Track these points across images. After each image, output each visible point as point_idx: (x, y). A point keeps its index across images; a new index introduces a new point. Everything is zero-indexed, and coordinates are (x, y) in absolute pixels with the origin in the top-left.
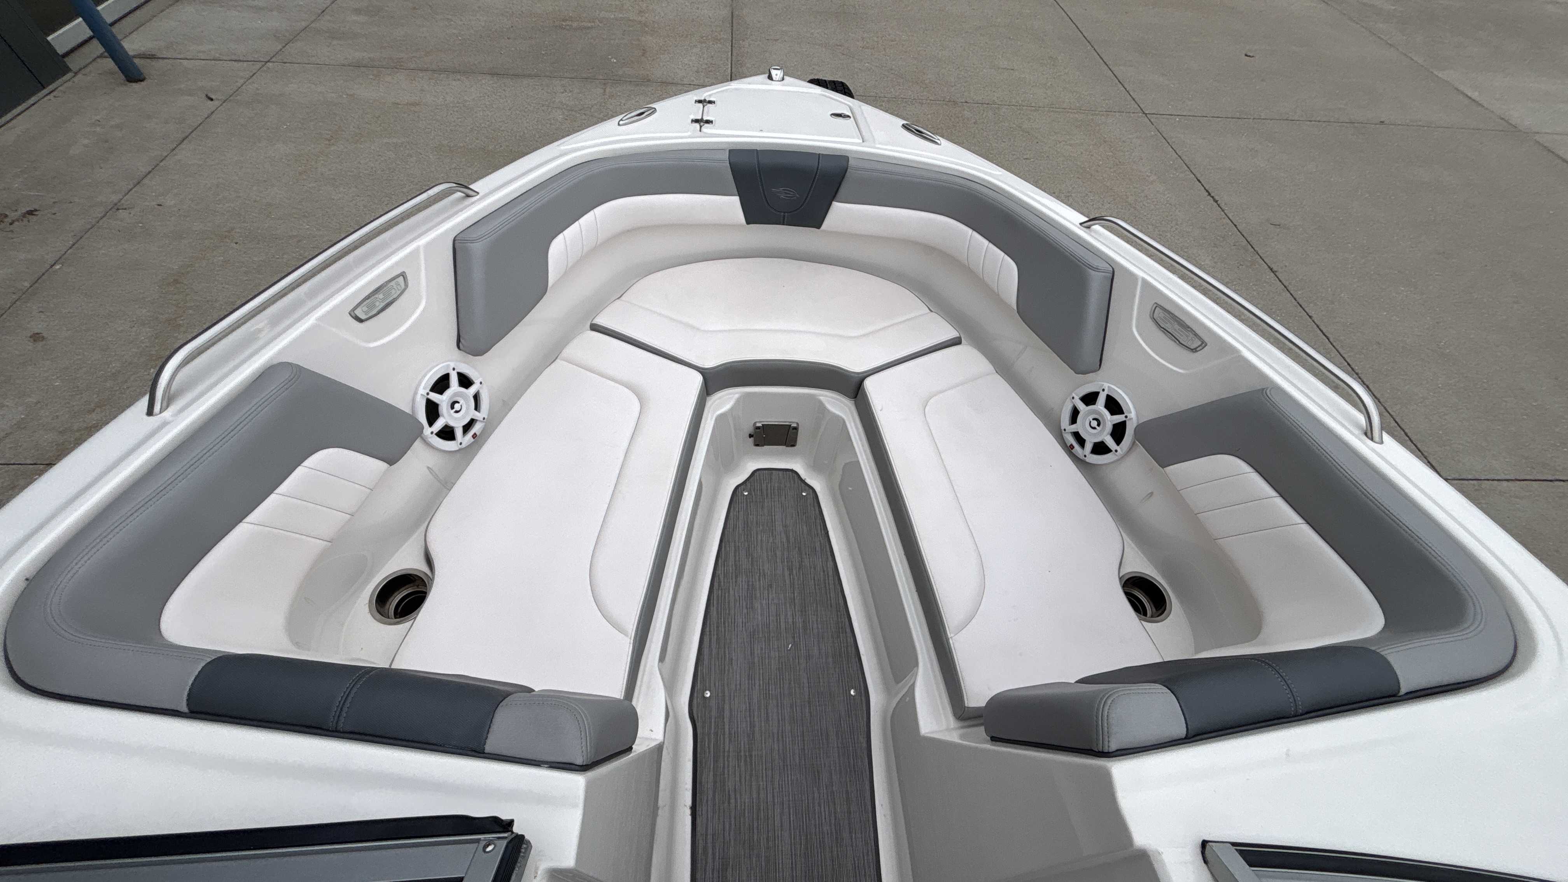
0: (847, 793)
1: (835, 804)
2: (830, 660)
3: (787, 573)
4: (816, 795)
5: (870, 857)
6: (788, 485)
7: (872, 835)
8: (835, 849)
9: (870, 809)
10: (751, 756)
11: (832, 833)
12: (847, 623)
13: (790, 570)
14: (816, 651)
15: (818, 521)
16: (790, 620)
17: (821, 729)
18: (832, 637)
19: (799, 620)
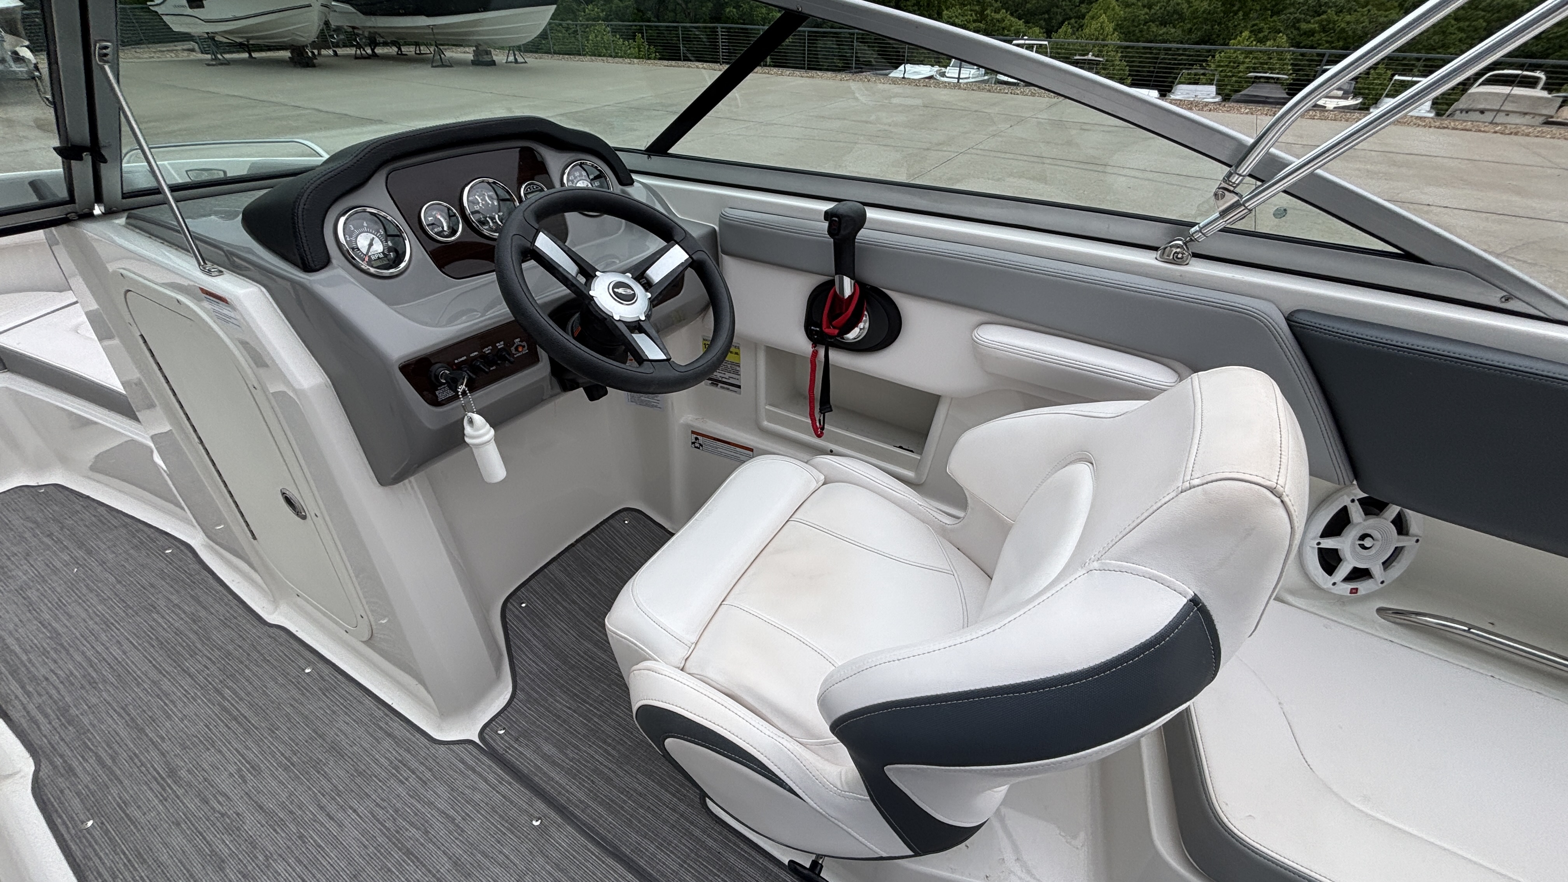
0: (192, 596)
1: (180, 608)
2: (132, 551)
3: (46, 540)
4: (155, 616)
5: (236, 608)
6: (16, 496)
7: (230, 597)
8: (195, 627)
9: (221, 588)
10: (62, 645)
11: (186, 622)
12: (140, 526)
13: (50, 535)
14: (111, 556)
15: (72, 497)
16: (67, 558)
17: (142, 586)
18: (127, 540)
19: (80, 553)
